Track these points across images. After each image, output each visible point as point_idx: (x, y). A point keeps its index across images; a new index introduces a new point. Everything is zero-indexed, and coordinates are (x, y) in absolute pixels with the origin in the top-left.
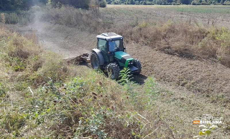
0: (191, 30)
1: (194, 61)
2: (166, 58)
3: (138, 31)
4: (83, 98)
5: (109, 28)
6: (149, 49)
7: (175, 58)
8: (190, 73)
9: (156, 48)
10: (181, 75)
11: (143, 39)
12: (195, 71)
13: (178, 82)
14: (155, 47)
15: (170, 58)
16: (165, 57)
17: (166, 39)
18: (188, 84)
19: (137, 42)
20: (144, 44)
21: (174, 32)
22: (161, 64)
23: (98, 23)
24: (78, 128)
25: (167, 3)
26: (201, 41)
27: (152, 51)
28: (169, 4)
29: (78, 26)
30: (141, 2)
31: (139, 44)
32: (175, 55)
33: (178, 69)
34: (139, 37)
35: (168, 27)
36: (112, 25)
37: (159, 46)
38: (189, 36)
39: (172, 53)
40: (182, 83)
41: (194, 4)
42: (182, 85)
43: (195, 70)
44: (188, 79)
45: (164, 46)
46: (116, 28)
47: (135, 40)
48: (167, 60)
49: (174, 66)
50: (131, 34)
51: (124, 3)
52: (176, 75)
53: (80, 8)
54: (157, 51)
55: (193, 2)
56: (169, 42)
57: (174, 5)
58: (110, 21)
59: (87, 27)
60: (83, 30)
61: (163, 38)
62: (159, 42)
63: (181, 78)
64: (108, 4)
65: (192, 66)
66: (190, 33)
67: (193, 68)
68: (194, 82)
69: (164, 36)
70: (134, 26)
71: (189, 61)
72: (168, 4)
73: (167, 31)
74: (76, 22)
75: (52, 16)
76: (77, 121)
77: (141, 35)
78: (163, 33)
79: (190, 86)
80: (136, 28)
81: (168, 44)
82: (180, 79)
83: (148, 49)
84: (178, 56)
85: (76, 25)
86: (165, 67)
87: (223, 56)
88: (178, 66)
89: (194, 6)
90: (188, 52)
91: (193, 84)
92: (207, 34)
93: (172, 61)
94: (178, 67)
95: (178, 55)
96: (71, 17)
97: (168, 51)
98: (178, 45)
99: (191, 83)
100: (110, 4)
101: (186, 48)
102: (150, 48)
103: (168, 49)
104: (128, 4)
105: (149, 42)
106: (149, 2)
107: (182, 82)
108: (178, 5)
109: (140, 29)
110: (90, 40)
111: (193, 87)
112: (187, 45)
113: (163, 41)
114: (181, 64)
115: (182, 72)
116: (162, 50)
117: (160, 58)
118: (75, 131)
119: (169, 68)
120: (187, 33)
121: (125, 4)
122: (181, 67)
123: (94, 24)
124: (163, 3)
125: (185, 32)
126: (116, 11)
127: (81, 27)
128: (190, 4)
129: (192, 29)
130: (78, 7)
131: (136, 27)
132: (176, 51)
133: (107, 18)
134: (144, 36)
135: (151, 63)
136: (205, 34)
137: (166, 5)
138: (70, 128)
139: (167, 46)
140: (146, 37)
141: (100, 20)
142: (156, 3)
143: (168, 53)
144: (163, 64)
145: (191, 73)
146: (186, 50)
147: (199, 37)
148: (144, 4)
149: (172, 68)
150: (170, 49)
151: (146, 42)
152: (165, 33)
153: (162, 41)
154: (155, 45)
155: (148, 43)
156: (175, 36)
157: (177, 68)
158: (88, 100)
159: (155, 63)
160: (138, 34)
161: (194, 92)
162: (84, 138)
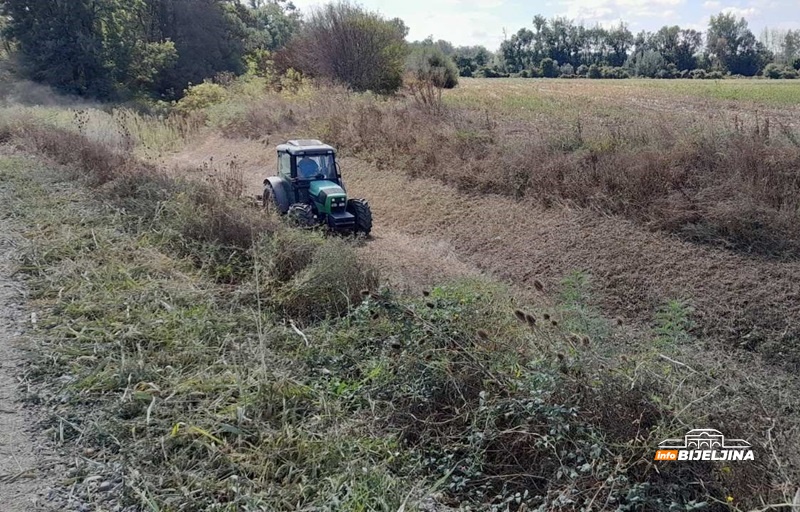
0: (772, 160)
1: (787, 265)
2: (686, 257)
3: (586, 165)
5: (478, 158)
6: (628, 228)
7: (719, 255)
8: (772, 306)
9: (652, 222)
10: (741, 311)
11: (605, 193)
12: (789, 298)
13: (733, 337)
14: (649, 221)
15: (703, 255)
16: (684, 252)
17: (687, 191)
18: (769, 343)
19: (584, 203)
20: (609, 211)
21: (712, 166)
22: (670, 275)
23: (441, 138)
25: (675, 71)
27: (638, 233)
28: (684, 77)
29: (365, 152)
30: (580, 68)
31: (588, 209)
32: (720, 243)
33: (731, 293)
34: (590, 186)
35: (691, 151)
36: (489, 146)
37: (660, 214)
38: (766, 179)
39: (709, 238)
40: (745, 339)
41: (774, 75)
42: (746, 347)
43: (790, 294)
44: (765, 326)
45: (681, 214)
46: (504, 158)
47: (574, 197)
48: (694, 262)
49: (717, 281)
50: (560, 176)
51: (521, 72)
52: (724, 315)
53: (368, 91)
54: (653, 231)
55: (768, 67)
56: (698, 201)
57: (702, 76)
58: (481, 134)
59: (402, 154)
60: (385, 166)
61: (676, 187)
62: (661, 199)
63: (742, 323)
64: (462, 75)
65: (781, 281)
66: (770, 169)
67: (783, 289)
68: (790, 334)
69: (679, 180)
70: (571, 149)
71: (769, 266)
72: (679, 76)
73: (687, 164)
74: (358, 138)
75: (270, 120)
77: (596, 178)
78: (675, 171)
79: (776, 348)
80: (578, 155)
81: (693, 208)
82: (740, 327)
83: (620, 225)
84: (730, 248)
85: (358, 150)
86: (684, 286)
88: (730, 284)
89: (773, 80)
90: (763, 232)
91: (785, 340)
93: (709, 266)
94: (732, 287)
95: (728, 244)
96: (340, 120)
97: (690, 228)
98: (729, 209)
99: (777, 338)
100: (469, 75)
101: (759, 219)
102: (629, 222)
103: (693, 226)
104: (535, 75)
105: (626, 202)
106: (611, 70)
107: (748, 335)
108: (716, 77)
109: (593, 159)
110: (413, 199)
111: (785, 352)
112: (760, 209)
113: (675, 198)
114: (742, 277)
115: (746, 302)
116: (673, 228)
117: (667, 257)
119: (702, 289)
120: (760, 170)
121: (525, 75)
122: (743, 287)
123: (424, 141)
124: (661, 72)
125: (752, 166)
126: (497, 101)
127: (377, 153)
128: (760, 74)
129: (777, 155)
130: (359, 87)
131: (579, 150)
132: (723, 232)
133: (470, 122)
134: (609, 182)
135: (636, 274)
137: (673, 77)
139: (690, 213)
140: (612, 187)
141: (447, 130)
142: (637, 70)
143: (696, 240)
145: (776, 304)
146: (757, 226)
148: (591, 77)
149: (711, 291)
150: (699, 226)
151: (614, 204)
152: (682, 172)
153: (671, 199)
154: (647, 212)
155: (621, 205)
156: (716, 181)
157: (729, 290)
159: (648, 273)
160: (585, 176)
161: (788, 370)
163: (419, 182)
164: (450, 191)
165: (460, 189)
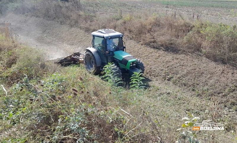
0: (176, 24)
1: (180, 55)
2: (151, 53)
3: (122, 24)
4: (63, 95)
5: (91, 22)
6: (134, 44)
7: (161, 52)
8: (175, 67)
9: (142, 42)
10: (167, 69)
11: (128, 33)
12: (180, 65)
13: (164, 77)
14: (141, 42)
15: (156, 52)
16: (151, 51)
17: (152, 33)
18: (174, 79)
20: (129, 39)
21: (159, 26)
22: (146, 58)
23: (80, 15)
24: (58, 127)
26: (186, 35)
27: (138, 45)
29: (57, 19)
32: (161, 49)
33: (164, 64)
34: (124, 31)
35: (153, 21)
36: (94, 18)
37: (144, 40)
38: (174, 30)
39: (158, 47)
40: (168, 78)
42: (168, 80)
43: (181, 64)
44: (173, 74)
45: (150, 40)
46: (98, 22)
48: (153, 54)
49: (160, 60)
50: (115, 28)
52: (162, 70)
54: (142, 45)
56: (155, 36)
58: (92, 14)
59: (68, 20)
60: (63, 23)
61: (149, 32)
62: (144, 36)
63: (167, 73)
65: (178, 60)
66: (176, 27)
67: (178, 63)
68: (180, 76)
69: (149, 30)
70: (118, 19)
71: (175, 56)
73: (152, 25)
74: (54, 15)
75: (27, 8)
76: (56, 120)
77: (125, 29)
78: (149, 27)
79: (176, 80)
81: (153, 38)
82: (166, 74)
83: (132, 43)
84: (164, 50)
85: (55, 18)
86: (151, 62)
87: (208, 50)
88: (164, 61)
90: (173, 46)
91: (179, 78)
92: (192, 28)
93: (158, 56)
94: (164, 62)
95: (163, 49)
96: (49, 9)
97: (153, 45)
98: (163, 39)
99: (176, 77)
101: (172, 42)
102: (135, 42)
103: (153, 44)
105: (134, 36)
107: (168, 76)
109: (125, 23)
110: (71, 34)
111: (179, 81)
112: (172, 39)
113: (148, 35)
114: (167, 59)
115: (168, 67)
116: (148, 44)
117: (146, 53)
118: (54, 130)
119: (155, 62)
120: (173, 27)
122: (167, 62)
123: (74, 16)
125: (171, 26)
126: (99, 4)
127: (61, 19)
129: (177, 23)
131: (121, 20)
132: (162, 46)
133: (89, 10)
134: (129, 30)
136: (190, 28)
138: (49, 127)
139: (153, 40)
140: (130, 31)
141: (81, 13)
143: (154, 48)
144: (149, 58)
145: (176, 67)
146: (172, 44)
147: (184, 31)
149: (158, 63)
150: (155, 44)
151: (131, 37)
152: (151, 27)
153: (147, 35)
154: (140, 39)
155: (133, 37)
156: (160, 30)
157: (163, 63)
158: (68, 97)
159: (141, 57)
160: (122, 28)
161: (180, 86)
162: (64, 136)
163: (73, 29)
164: (82, 32)
165: (85, 31)
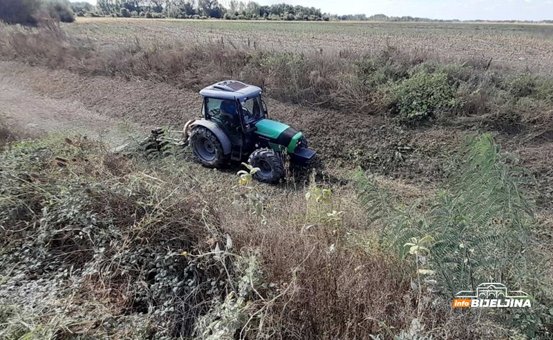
0: (226, 55)
5: (87, 58)
9: (180, 85)
17: (192, 70)
19: (146, 78)
21: (202, 59)
24: (42, 220)
25: (186, 16)
26: (242, 70)
28: (191, 18)
30: (141, 13)
31: (148, 81)
35: (191, 52)
38: (225, 63)
41: (228, 18)
45: (191, 81)
47: (140, 75)
50: (132, 66)
51: (111, 14)
53: (18, 25)
54: (180, 89)
55: (225, 15)
56: (197, 74)
57: (198, 18)
61: (188, 69)
64: (78, 16)
69: (188, 66)
72: (188, 18)
76: (38, 209)
78: (186, 61)
80: (139, 55)
81: (196, 77)
83: (166, 88)
85: (16, 56)
87: (273, 87)
89: (228, 21)
92: (248, 59)
100: (83, 16)
104: (118, 16)
106: (157, 14)
108: (204, 18)
109: (146, 56)
113: (187, 73)
118: (38, 225)
121: (113, 16)
123: (54, 51)
124: (180, 16)
125: (219, 58)
128: (222, 18)
129: (227, 53)
130: (14, 22)
133: (79, 40)
134: (156, 67)
135: (176, 109)
136: (246, 60)
137: (185, 18)
139: (195, 80)
140: (158, 69)
141: (66, 44)
142: (169, 14)
144: (194, 107)
147: (238, 65)
148: (147, 17)
152: (189, 61)
153: (185, 74)
158: (54, 172)
163: (56, 72)
164: (75, 77)
